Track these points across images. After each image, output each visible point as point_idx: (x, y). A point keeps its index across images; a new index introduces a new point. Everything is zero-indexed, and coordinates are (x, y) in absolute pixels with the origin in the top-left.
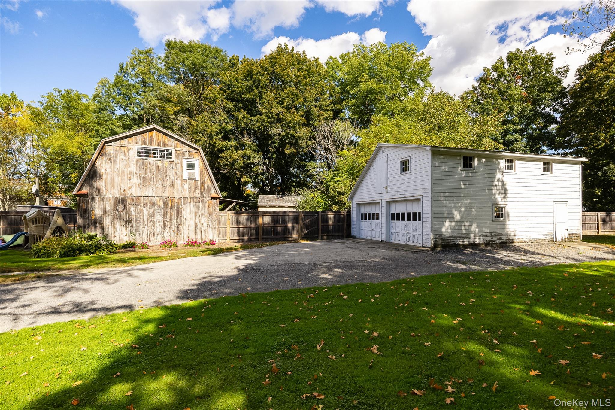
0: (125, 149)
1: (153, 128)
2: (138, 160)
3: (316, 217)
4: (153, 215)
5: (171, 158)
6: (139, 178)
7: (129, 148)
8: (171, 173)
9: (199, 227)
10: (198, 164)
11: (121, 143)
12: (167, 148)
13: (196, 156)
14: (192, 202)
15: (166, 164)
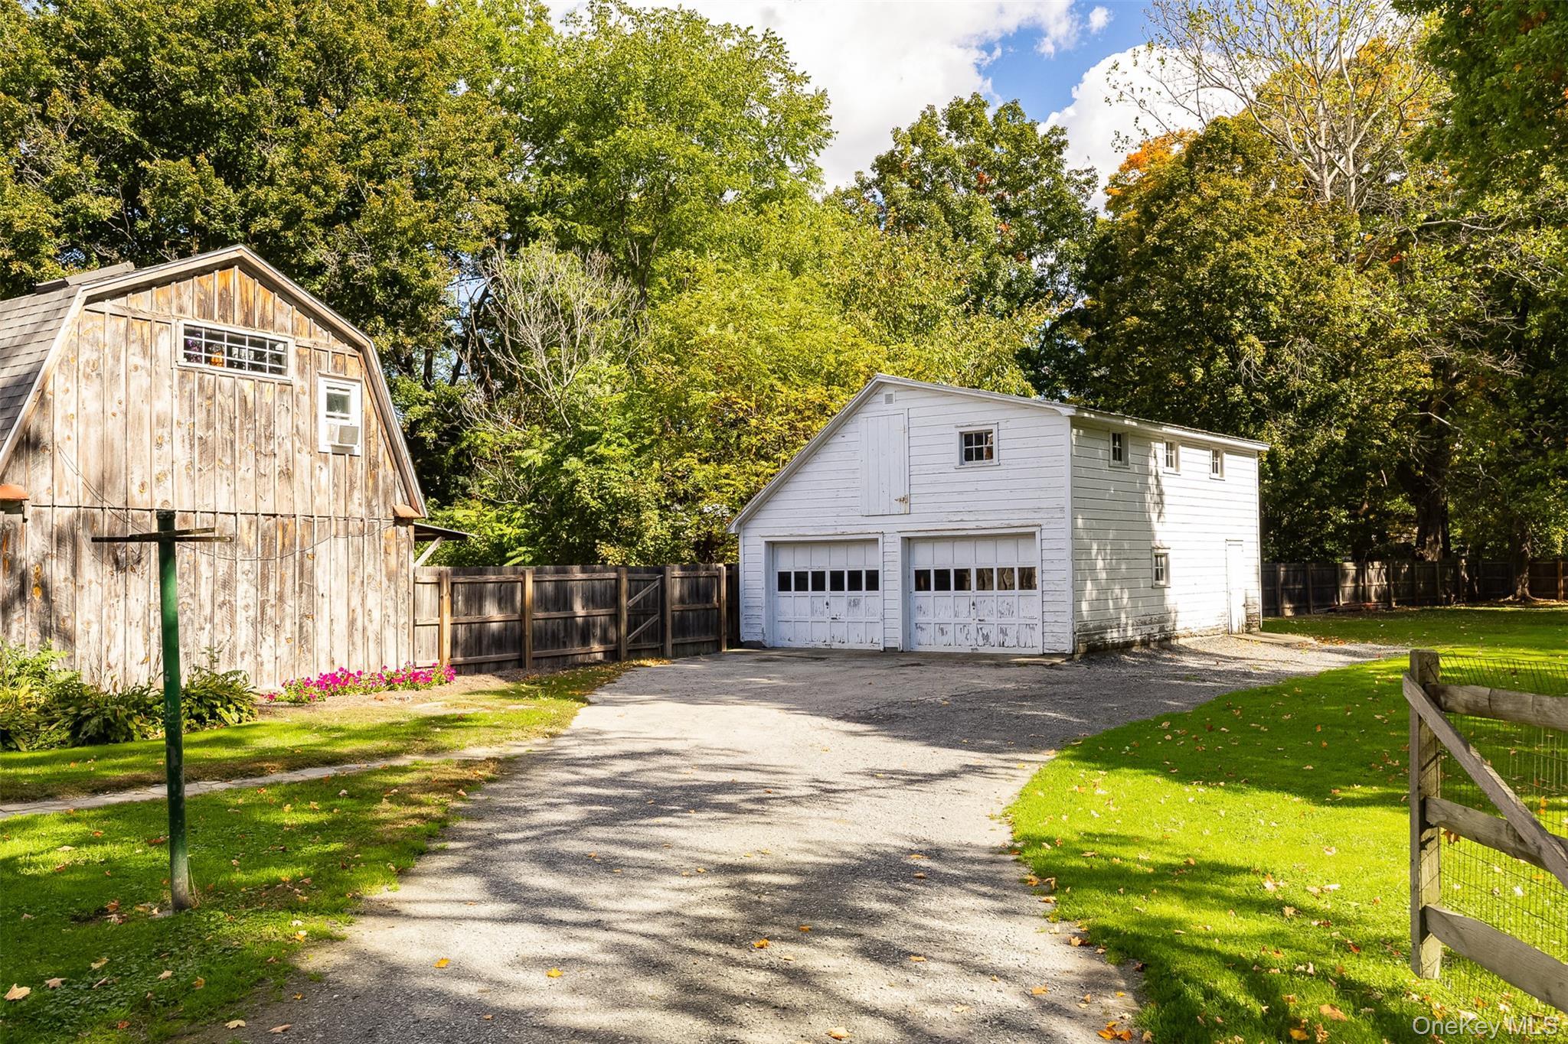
0: (146, 326)
1: (230, 260)
2: (185, 372)
3: (657, 583)
4: (227, 584)
5: (280, 371)
6: (187, 441)
7: (157, 326)
8: (283, 426)
9: (359, 624)
10: (357, 397)
11: (133, 306)
12: (272, 335)
13: (354, 368)
14: (342, 533)
15: (269, 394)
